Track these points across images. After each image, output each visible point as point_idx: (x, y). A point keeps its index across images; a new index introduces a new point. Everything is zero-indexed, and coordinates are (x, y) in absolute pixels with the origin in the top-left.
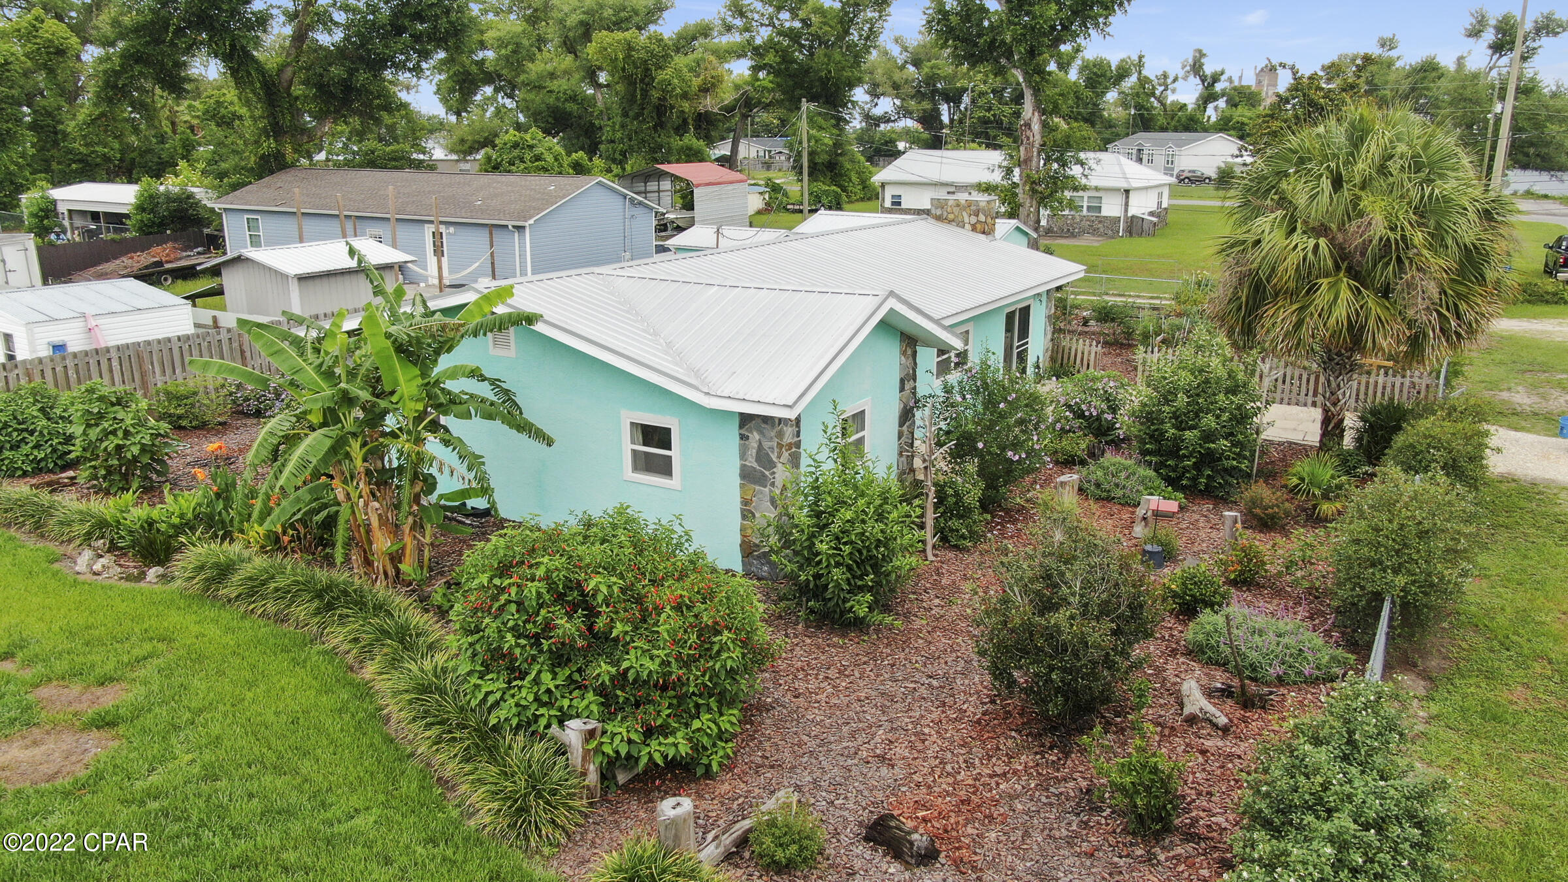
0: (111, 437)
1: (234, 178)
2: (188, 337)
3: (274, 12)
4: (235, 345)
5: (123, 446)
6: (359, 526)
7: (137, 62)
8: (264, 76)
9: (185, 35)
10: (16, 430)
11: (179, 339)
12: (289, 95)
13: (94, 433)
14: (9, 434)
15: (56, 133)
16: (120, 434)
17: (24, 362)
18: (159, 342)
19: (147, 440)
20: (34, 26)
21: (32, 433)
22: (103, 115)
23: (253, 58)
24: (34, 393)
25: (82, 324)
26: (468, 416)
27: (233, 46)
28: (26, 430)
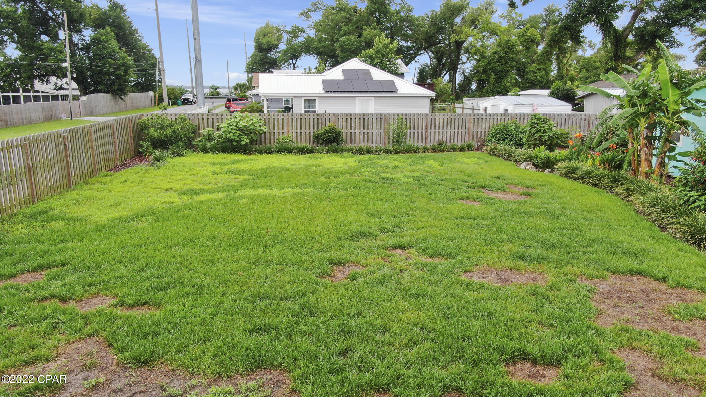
0: (539, 132)
1: (593, 79)
2: (569, 115)
3: (627, 4)
4: (587, 121)
5: (542, 136)
6: (635, 160)
7: (565, 30)
8: (616, 33)
9: (586, 17)
10: (505, 134)
11: (566, 115)
12: (625, 41)
13: (533, 131)
14: (503, 135)
15: (524, 72)
16: (542, 131)
17: (511, 114)
18: (558, 115)
19: (551, 135)
20: (525, 31)
21: (510, 136)
22: (547, 51)
23: (612, 25)
24: (513, 123)
25: (531, 108)
26: (700, 115)
27: (606, 20)
28: (508, 134)
